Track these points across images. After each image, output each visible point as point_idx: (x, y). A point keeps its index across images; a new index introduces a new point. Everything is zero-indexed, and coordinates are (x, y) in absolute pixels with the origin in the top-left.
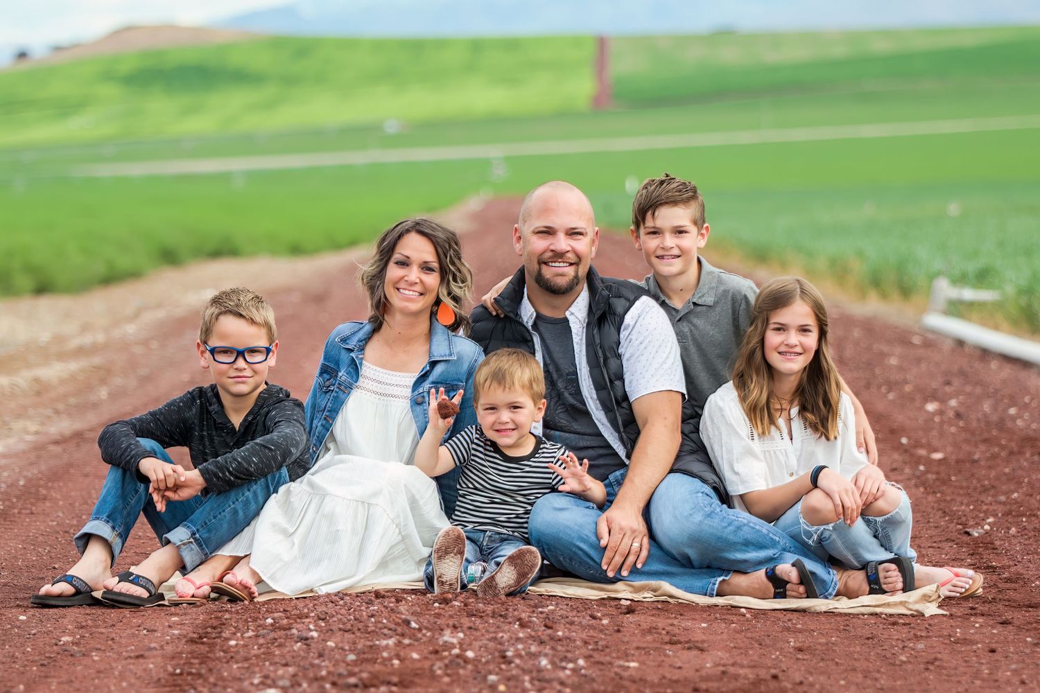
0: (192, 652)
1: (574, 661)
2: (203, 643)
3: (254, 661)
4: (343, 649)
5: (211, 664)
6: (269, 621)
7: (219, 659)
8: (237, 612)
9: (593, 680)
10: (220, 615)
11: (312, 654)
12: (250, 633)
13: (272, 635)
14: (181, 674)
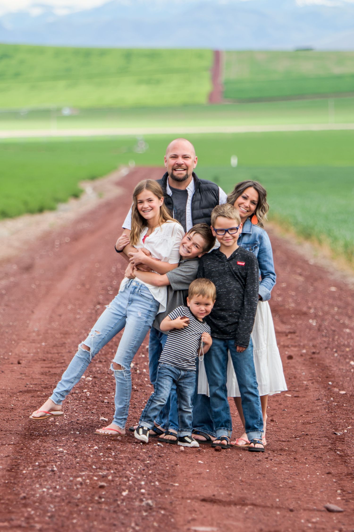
0: (9, 475)
1: (154, 482)
2: (13, 472)
3: (34, 479)
4: (67, 475)
5: (19, 480)
6: (37, 464)
7: (21, 478)
8: (23, 460)
9: (161, 489)
10: (16, 460)
11: (56, 477)
12: (30, 468)
13: (39, 470)
14: (8, 483)
